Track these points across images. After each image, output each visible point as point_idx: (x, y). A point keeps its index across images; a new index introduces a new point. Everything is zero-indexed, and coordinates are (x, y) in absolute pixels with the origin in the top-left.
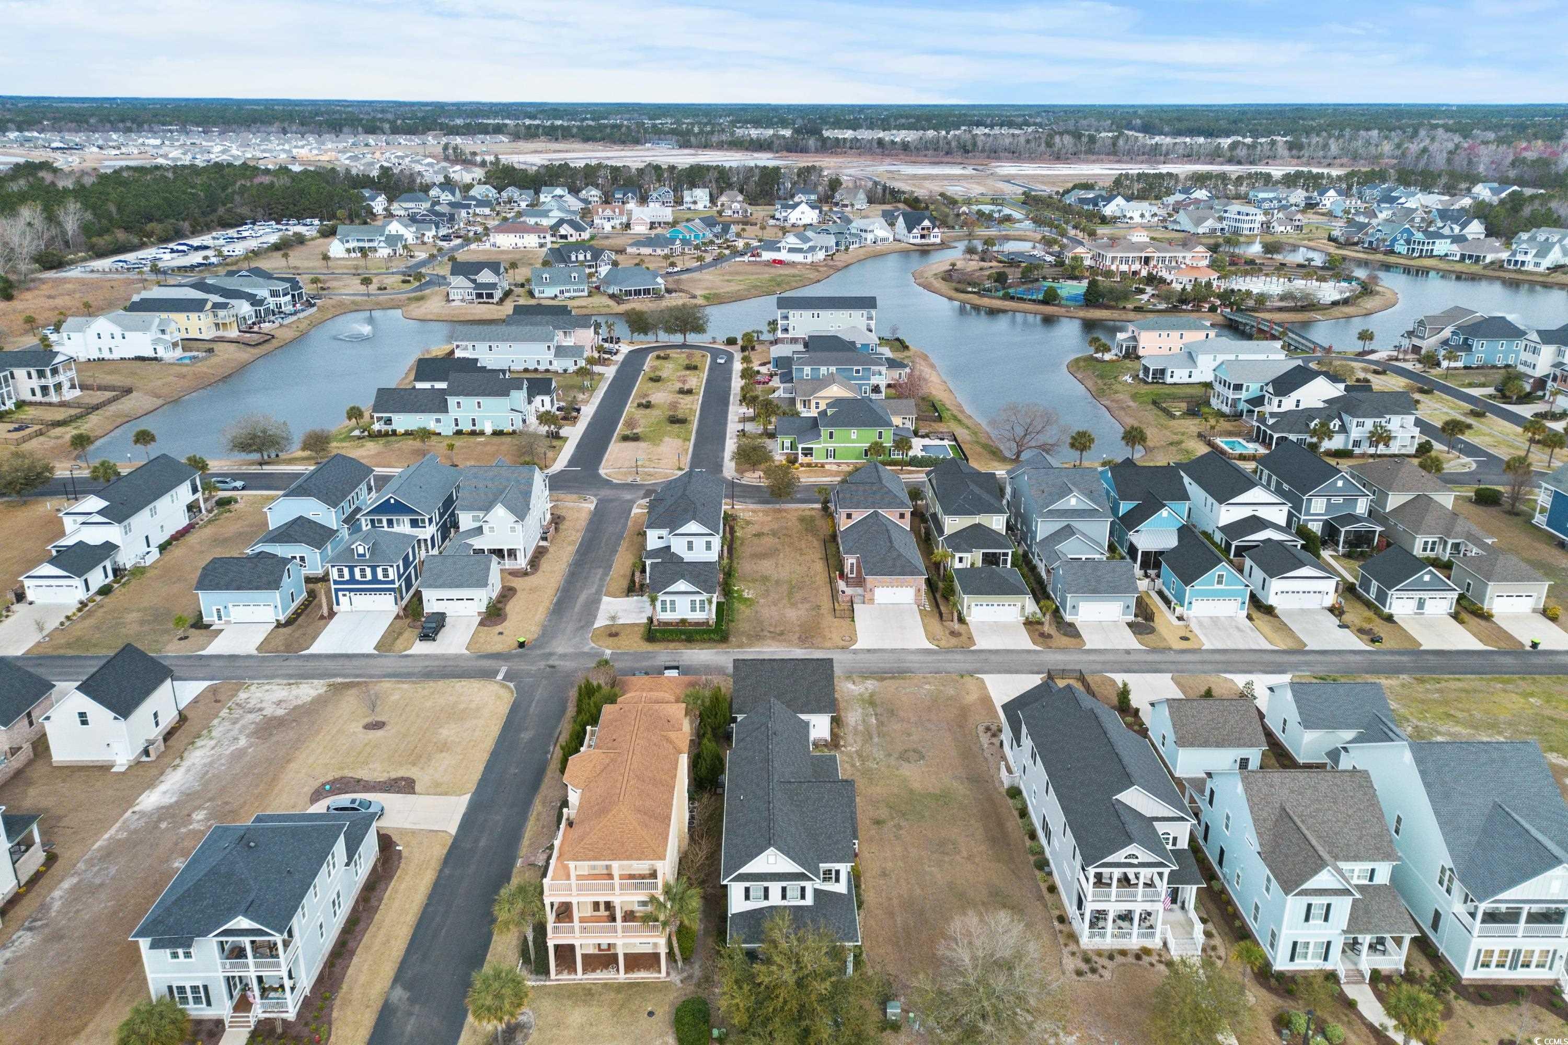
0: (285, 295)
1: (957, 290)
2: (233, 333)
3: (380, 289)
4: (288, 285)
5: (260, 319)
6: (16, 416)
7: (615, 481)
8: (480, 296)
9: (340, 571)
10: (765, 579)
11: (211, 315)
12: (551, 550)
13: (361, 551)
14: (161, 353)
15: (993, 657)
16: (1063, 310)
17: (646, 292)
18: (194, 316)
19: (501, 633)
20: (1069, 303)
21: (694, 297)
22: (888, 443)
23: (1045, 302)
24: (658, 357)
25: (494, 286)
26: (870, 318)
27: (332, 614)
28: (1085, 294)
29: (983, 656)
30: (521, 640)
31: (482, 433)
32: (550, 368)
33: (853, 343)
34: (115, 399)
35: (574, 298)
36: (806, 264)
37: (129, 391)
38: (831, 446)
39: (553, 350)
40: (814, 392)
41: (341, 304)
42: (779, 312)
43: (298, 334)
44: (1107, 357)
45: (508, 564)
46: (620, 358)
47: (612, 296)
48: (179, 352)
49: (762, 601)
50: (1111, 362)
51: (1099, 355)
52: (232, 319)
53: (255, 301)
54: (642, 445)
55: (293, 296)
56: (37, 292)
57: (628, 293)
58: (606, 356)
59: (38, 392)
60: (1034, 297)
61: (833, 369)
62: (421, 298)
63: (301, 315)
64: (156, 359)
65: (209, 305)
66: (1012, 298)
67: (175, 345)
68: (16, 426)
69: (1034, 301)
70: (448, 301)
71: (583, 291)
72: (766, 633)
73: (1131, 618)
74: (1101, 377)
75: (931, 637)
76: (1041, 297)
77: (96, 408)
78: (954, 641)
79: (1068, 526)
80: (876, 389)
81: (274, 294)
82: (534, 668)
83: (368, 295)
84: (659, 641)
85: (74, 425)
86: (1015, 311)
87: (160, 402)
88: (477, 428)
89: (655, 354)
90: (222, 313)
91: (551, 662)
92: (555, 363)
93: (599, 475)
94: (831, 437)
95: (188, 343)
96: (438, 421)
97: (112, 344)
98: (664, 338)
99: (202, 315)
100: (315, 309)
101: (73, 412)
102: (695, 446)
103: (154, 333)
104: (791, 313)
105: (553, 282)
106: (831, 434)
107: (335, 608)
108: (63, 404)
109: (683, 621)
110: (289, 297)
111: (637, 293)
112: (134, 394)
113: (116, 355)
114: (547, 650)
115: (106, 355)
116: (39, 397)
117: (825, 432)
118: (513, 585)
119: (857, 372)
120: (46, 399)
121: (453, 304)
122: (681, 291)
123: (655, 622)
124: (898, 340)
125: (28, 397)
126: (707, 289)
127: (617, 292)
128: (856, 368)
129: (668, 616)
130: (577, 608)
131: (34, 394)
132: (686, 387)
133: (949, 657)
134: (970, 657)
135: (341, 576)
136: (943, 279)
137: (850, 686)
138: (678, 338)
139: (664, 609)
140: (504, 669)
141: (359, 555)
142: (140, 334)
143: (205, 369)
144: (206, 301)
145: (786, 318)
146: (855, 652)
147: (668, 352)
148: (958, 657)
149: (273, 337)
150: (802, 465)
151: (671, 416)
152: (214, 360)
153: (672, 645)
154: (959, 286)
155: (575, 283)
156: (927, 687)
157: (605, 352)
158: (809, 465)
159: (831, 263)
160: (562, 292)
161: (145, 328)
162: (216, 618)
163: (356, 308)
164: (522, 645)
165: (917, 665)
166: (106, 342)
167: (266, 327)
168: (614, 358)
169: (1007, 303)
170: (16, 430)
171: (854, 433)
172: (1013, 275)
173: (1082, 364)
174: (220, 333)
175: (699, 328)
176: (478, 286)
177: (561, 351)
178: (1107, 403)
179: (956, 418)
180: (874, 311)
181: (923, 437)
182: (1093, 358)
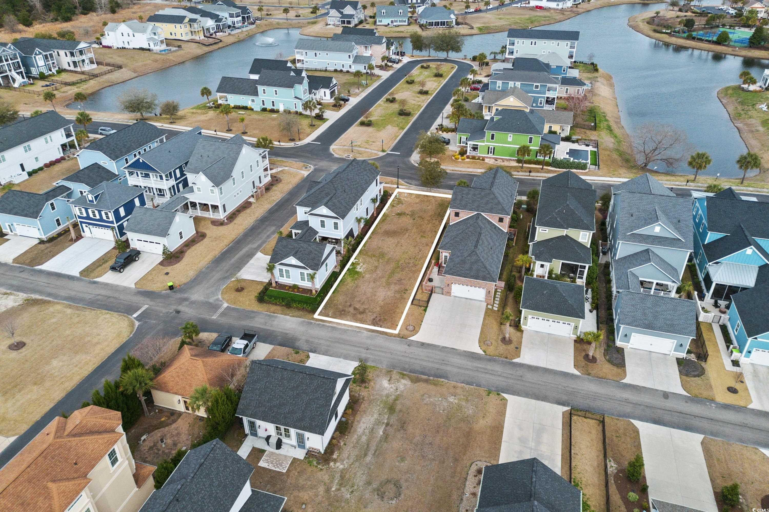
0: (237, 16)
1: (655, 31)
2: (200, 37)
3: (297, 16)
4: (240, 11)
5: (219, 30)
6: (53, 78)
7: (336, 156)
8: (343, 22)
9: (80, 210)
10: (382, 255)
11: (188, 26)
12: (253, 206)
14: (152, 47)
15: (530, 376)
16: (730, 49)
17: (443, 24)
18: (178, 25)
19: (167, 274)
20: (736, 44)
21: (472, 28)
22: (534, 147)
23: (718, 43)
24: (422, 67)
25: (352, 16)
26: (572, 47)
28: (750, 39)
29: (520, 372)
30: (170, 284)
31: (277, 111)
32: (350, 70)
33: (548, 65)
34: (110, 72)
35: (398, 26)
37: (120, 67)
38: (492, 144)
39: (352, 59)
40: (497, 100)
41: (271, 24)
42: (508, 39)
43: (237, 40)
44: (752, 88)
45: (210, 215)
46: (397, 66)
47: (421, 26)
48: (164, 47)
49: (367, 276)
50: (755, 92)
51: (745, 86)
52: (199, 29)
53: (217, 18)
54: (370, 129)
55: (243, 18)
56: (130, 10)
57: (431, 24)
58: (390, 64)
59: (71, 64)
60: (710, 39)
61: (518, 84)
62: (315, 23)
63: (244, 29)
64: (149, 50)
65: (187, 20)
66: (694, 38)
67: (162, 42)
68: (48, 83)
69: (709, 41)
70: (327, 25)
71: (405, 22)
72: (351, 310)
73: (683, 355)
74: (742, 103)
75: (482, 341)
76: (715, 39)
77: (95, 76)
78: (502, 348)
79: (647, 251)
80: (549, 101)
81: (231, 16)
82: (164, 311)
83: (287, 19)
84: (266, 303)
85: (78, 85)
86: (693, 49)
87: (136, 75)
88: (275, 108)
89: (420, 65)
90: (195, 25)
91: (180, 308)
92: (353, 67)
93: (328, 149)
94: (492, 138)
95: (168, 42)
96: (253, 101)
97: (128, 39)
98: (434, 54)
99: (182, 25)
100: (254, 26)
101: (83, 77)
102: (405, 134)
103: (148, 34)
104: (516, 40)
105: (388, 15)
106: (493, 136)
107: (83, 234)
108: (83, 73)
109: (295, 287)
110: (240, 18)
111: (437, 24)
112: (124, 69)
113: (131, 46)
114: (186, 295)
115: (126, 46)
116: (72, 68)
117: (488, 134)
118: (207, 232)
119: (537, 87)
120: (76, 69)
121: (328, 27)
122: (466, 24)
123: (274, 285)
124: (592, 64)
125: (66, 67)
126: (484, 23)
127: (425, 23)
128: (535, 84)
129: (284, 280)
130: (233, 260)
131: (69, 66)
132: (425, 89)
133: (490, 366)
134: (508, 371)
135: (81, 213)
136: (648, 23)
137: (385, 383)
138: (442, 55)
139: (282, 275)
140: (146, 306)
141: (90, 201)
142: (141, 34)
143: (171, 58)
144: (184, 17)
145: (513, 44)
146: (411, 343)
147: (429, 63)
148: (498, 368)
149: (221, 41)
150: (468, 157)
151: (401, 110)
152: (181, 52)
153: (273, 308)
154: (659, 28)
155: (400, 16)
156: (451, 399)
157: (391, 62)
158: (473, 158)
159: (575, 9)
160: (392, 22)
161: (143, 31)
162: (9, 231)
163: (278, 27)
164: (171, 288)
165: (455, 370)
166: (126, 39)
167: (219, 35)
168: (395, 65)
169: (688, 42)
170: (47, 86)
171: (510, 137)
172: (700, 22)
173: (730, 92)
174: (193, 37)
175: (457, 49)
176: (344, 16)
177: (358, 59)
178: (740, 125)
179: (609, 129)
180: (576, 42)
181: (573, 142)
182: (740, 88)
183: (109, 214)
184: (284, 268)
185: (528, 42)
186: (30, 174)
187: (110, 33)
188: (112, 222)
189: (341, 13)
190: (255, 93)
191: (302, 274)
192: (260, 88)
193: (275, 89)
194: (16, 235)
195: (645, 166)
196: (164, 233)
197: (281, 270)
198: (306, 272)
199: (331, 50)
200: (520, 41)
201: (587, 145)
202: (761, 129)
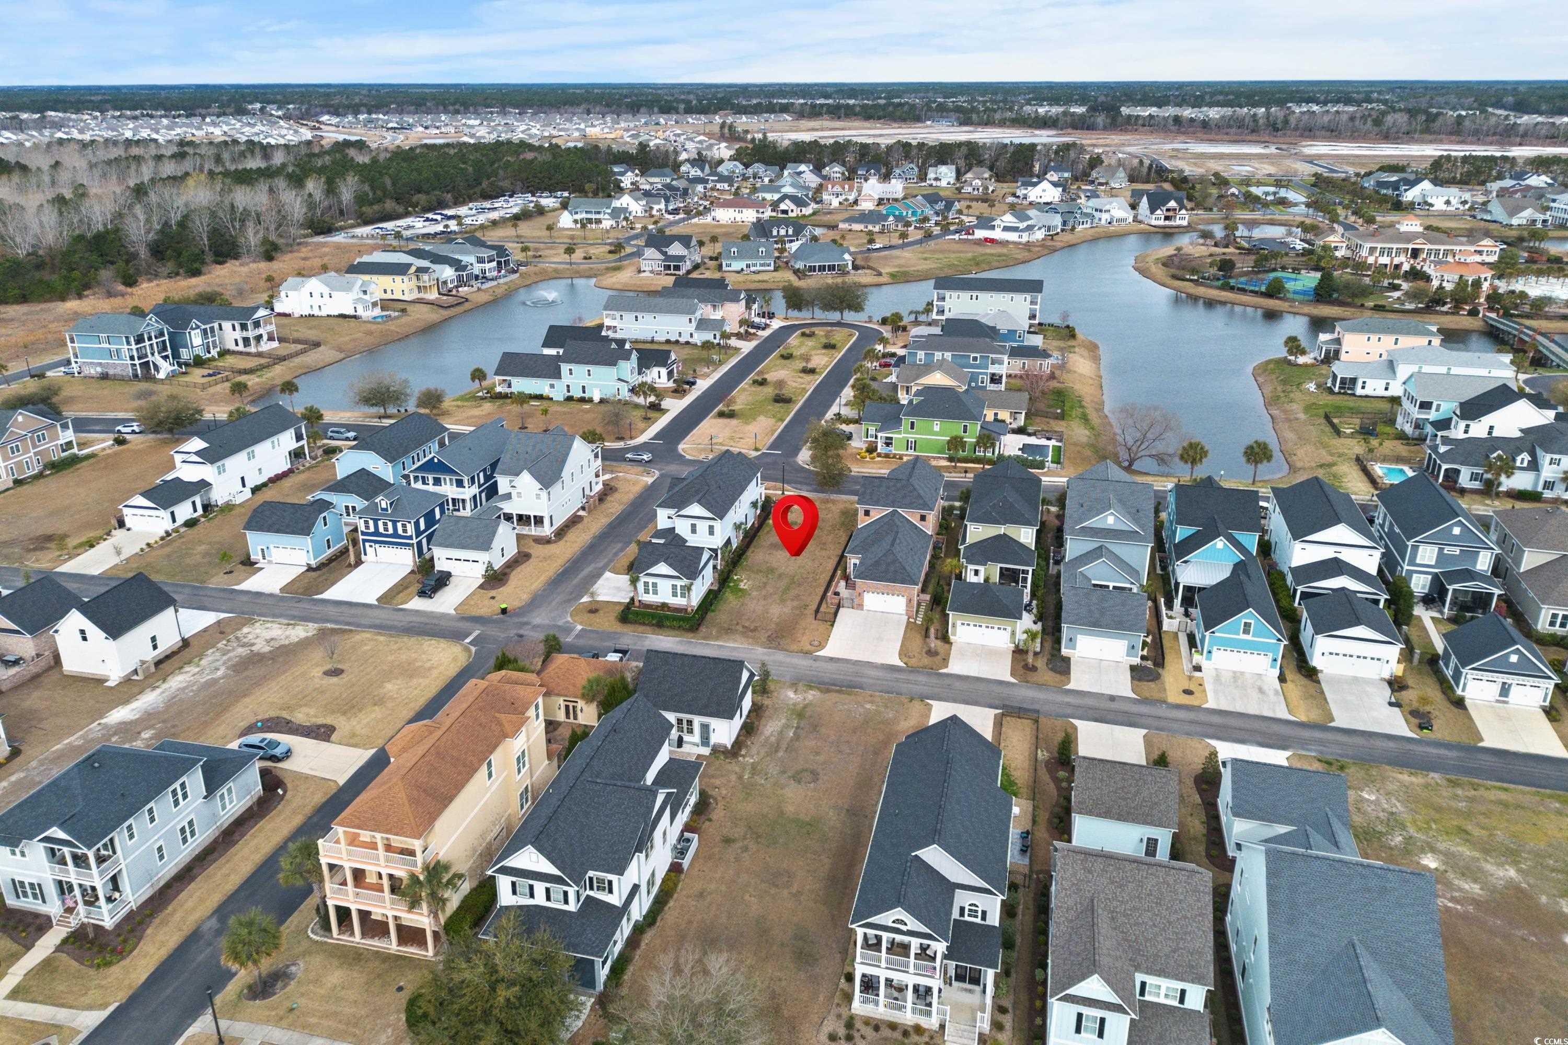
0: (489, 262)
1: (1175, 277)
2: (433, 295)
3: (585, 258)
4: (494, 252)
5: (461, 282)
6: (214, 364)
7: (688, 457)
8: (668, 267)
9: (366, 522)
10: (771, 570)
11: (414, 278)
12: (586, 520)
13: (384, 506)
14: (360, 312)
15: (961, 684)
16: (1287, 304)
17: (831, 268)
18: (398, 279)
19: (493, 598)
20: (1297, 297)
21: (880, 274)
22: (970, 440)
23: (1269, 295)
24: (803, 334)
25: (682, 258)
26: (1032, 303)
27: (359, 562)
29: (950, 682)
30: (503, 606)
31: (590, 400)
32: (691, 340)
33: (993, 330)
34: (303, 352)
35: (759, 272)
36: (1020, 243)
37: (317, 345)
38: (912, 437)
39: (694, 324)
40: (918, 377)
41: (544, 272)
42: (935, 292)
43: (492, 298)
44: (1301, 360)
45: (533, 531)
46: (765, 333)
47: (796, 272)
48: (377, 311)
49: (755, 593)
50: (1306, 365)
51: (1292, 358)
52: (432, 283)
53: (458, 266)
54: (734, 422)
55: (499, 263)
56: (296, 254)
57: (812, 269)
58: (752, 331)
59: (241, 342)
60: (1257, 289)
61: (948, 355)
62: (618, 269)
63: (502, 281)
64: (355, 317)
65: (413, 269)
66: (1232, 288)
67: (374, 304)
68: (212, 372)
69: (1255, 293)
70: (640, 271)
71: (769, 265)
72: (740, 628)
73: (1137, 662)
74: (1284, 382)
75: (904, 653)
76: (1263, 289)
77: (283, 359)
78: (927, 661)
79: (1101, 547)
80: (995, 379)
81: (480, 260)
82: (503, 635)
83: (571, 264)
84: (631, 623)
85: (259, 373)
86: (1233, 304)
87: (342, 355)
88: (587, 395)
89: (799, 332)
90: (425, 277)
91: (521, 632)
92: (695, 335)
93: (676, 449)
94: (912, 428)
95: (385, 304)
96: (552, 386)
97: (321, 302)
98: (821, 315)
99: (406, 279)
100: (517, 275)
101: (263, 361)
102: (786, 427)
103: (356, 293)
104: (947, 294)
105: (740, 256)
106: (912, 424)
107: (363, 558)
108: (259, 355)
109: (664, 606)
110: (494, 264)
111: (822, 268)
112: (323, 347)
113: (324, 313)
114: (525, 620)
115: (316, 312)
116: (241, 348)
117: (906, 421)
118: (530, 551)
119: (975, 359)
120: (247, 350)
121: (643, 275)
122: (869, 268)
123: (637, 604)
124: (1068, 327)
125: (232, 347)
126: (900, 266)
127: (802, 267)
128: (973, 355)
129: (649, 598)
130: (575, 581)
131: (237, 344)
132: (810, 366)
133: (913, 677)
134: (935, 681)
135: (367, 527)
136: (1164, 265)
137: (790, 694)
138: (835, 316)
139: (647, 591)
140: (476, 633)
141: (382, 509)
142: (344, 293)
143: (393, 328)
144: (410, 265)
145: (943, 299)
146: (818, 658)
147: (813, 329)
148: (923, 678)
149: (467, 300)
150: (879, 455)
151: (777, 395)
152: (405, 320)
153: (641, 628)
154: (1179, 273)
155: (762, 257)
156: (869, 706)
157: (753, 327)
158: (887, 456)
159: (1050, 243)
160: (748, 266)
161: (348, 288)
162: (260, 557)
163: (556, 275)
164: (504, 611)
165: (872, 681)
166: (316, 301)
167: (463, 290)
168: (760, 333)
169: (1224, 293)
170: (209, 375)
171: (937, 426)
172: (1244, 264)
173: (1271, 366)
174: (422, 295)
175: (857, 307)
176: (668, 257)
177: (703, 324)
178: (1275, 412)
179: (1085, 419)
180: (1040, 296)
181: (1029, 435)
182: (1286, 361)
183: (408, 525)
184: (651, 580)
185: (965, 295)
186: (255, 490)
187: (290, 293)
188: (410, 538)
189: (665, 254)
190: (557, 375)
191: (674, 587)
192: (565, 368)
193: (587, 367)
194: (270, 562)
195: (1130, 465)
196: (485, 546)
197: (646, 584)
198: (679, 583)
199: (661, 311)
200: (955, 294)
201: (1049, 439)
202: (1302, 416)
